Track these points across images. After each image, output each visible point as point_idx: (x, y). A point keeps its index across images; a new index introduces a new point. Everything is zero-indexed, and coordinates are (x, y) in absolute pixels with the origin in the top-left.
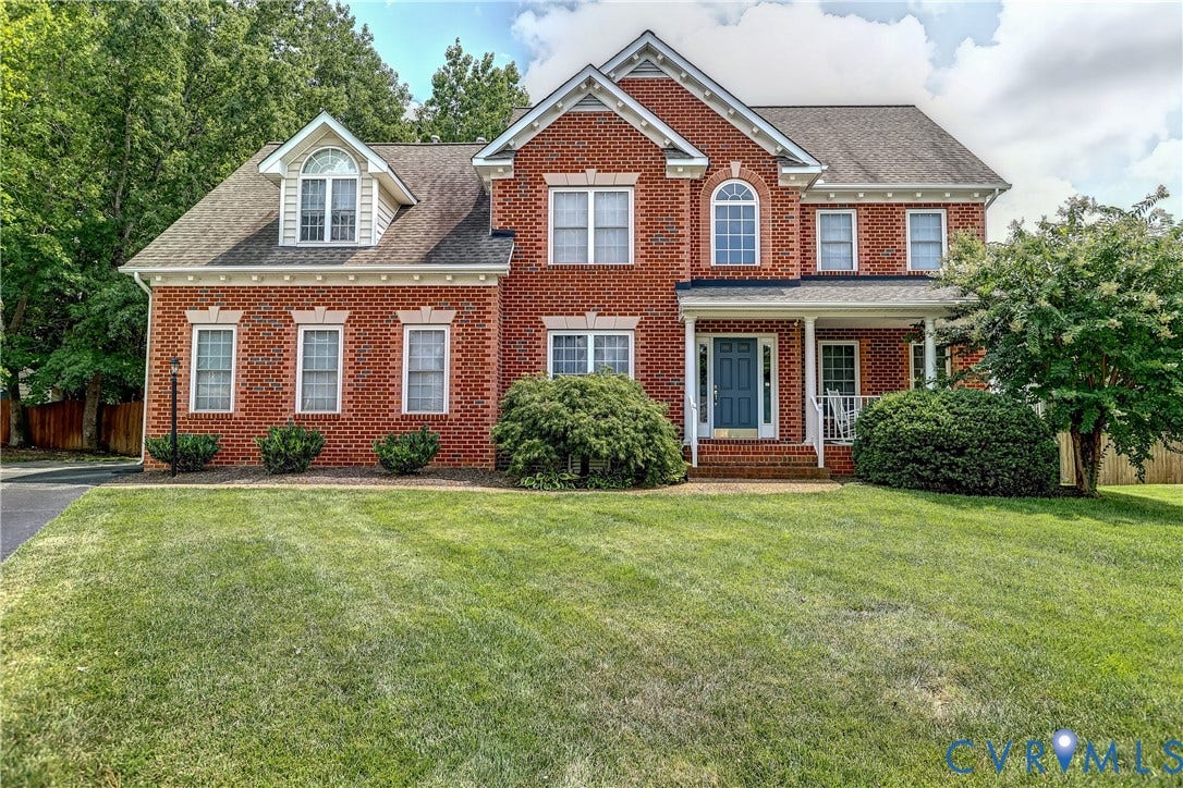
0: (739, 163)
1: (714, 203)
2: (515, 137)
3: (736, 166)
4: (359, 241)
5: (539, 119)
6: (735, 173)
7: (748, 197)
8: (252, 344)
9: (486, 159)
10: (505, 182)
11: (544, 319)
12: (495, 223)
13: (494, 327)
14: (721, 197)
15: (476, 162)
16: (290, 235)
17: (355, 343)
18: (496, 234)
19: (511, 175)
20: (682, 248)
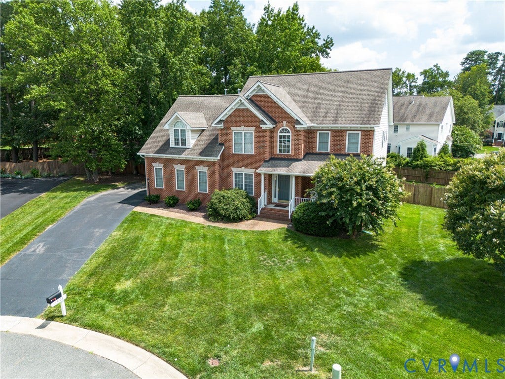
0: (286, 122)
1: (279, 134)
2: (223, 117)
3: (285, 123)
4: (187, 147)
5: (228, 111)
6: (285, 125)
7: (288, 132)
8: (166, 172)
9: (215, 124)
10: (222, 129)
11: (232, 168)
12: (220, 141)
13: (217, 172)
14: (281, 132)
15: (213, 125)
16: (172, 144)
17: (187, 173)
18: (220, 144)
19: (223, 128)
20: (266, 150)
